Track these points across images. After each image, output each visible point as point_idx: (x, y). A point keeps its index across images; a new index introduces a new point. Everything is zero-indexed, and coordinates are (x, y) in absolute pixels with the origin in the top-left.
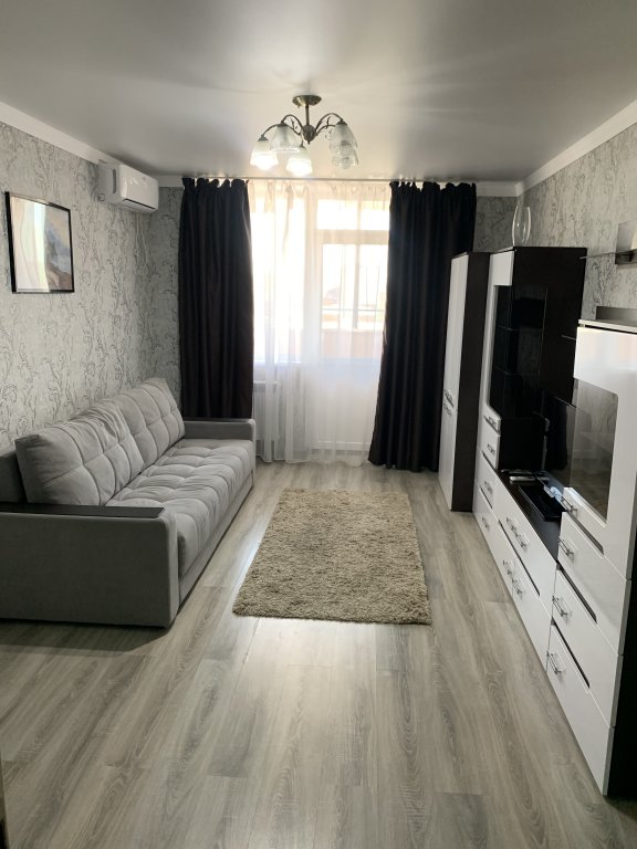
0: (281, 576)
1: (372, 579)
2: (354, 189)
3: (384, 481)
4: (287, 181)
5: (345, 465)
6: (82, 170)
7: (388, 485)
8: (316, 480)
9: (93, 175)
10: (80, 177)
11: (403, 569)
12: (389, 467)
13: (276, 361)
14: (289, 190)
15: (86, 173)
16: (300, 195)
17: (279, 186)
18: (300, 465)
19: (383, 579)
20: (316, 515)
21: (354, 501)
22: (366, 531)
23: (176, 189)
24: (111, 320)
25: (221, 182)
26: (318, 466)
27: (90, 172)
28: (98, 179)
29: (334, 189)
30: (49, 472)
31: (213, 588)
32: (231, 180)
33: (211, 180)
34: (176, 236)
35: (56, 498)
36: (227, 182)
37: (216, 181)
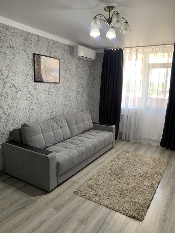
0: (98, 183)
1: (130, 193)
2: (160, 49)
3: (162, 153)
4: (137, 48)
5: (151, 145)
6: (66, 48)
7: (163, 155)
8: (136, 149)
9: (71, 49)
10: (65, 50)
11: (145, 192)
12: (167, 149)
13: (129, 107)
14: (137, 50)
15: (68, 49)
16: (141, 52)
17: (134, 50)
18: (134, 143)
19: (135, 194)
20: (126, 162)
21: (145, 159)
22: (141, 172)
23: (102, 53)
24: (76, 92)
25: (115, 50)
26: (141, 144)
27: (70, 49)
28: (72, 51)
29: (153, 49)
30: (28, 135)
31: (75, 181)
32: (118, 49)
33: (112, 50)
34: (101, 68)
35: (28, 143)
36: (117, 50)
37: (114, 50)
